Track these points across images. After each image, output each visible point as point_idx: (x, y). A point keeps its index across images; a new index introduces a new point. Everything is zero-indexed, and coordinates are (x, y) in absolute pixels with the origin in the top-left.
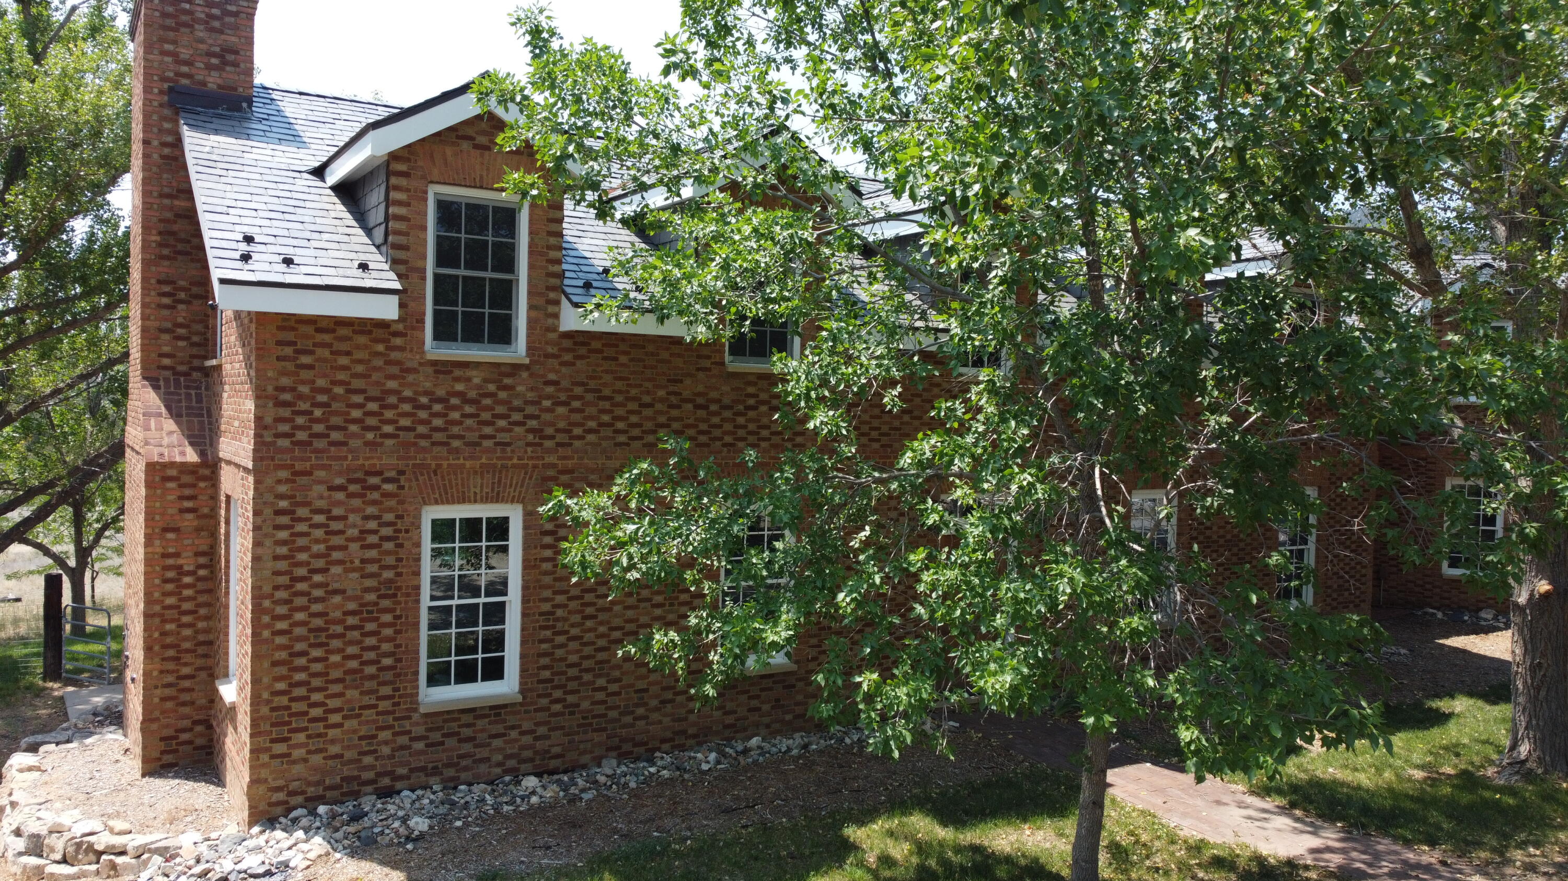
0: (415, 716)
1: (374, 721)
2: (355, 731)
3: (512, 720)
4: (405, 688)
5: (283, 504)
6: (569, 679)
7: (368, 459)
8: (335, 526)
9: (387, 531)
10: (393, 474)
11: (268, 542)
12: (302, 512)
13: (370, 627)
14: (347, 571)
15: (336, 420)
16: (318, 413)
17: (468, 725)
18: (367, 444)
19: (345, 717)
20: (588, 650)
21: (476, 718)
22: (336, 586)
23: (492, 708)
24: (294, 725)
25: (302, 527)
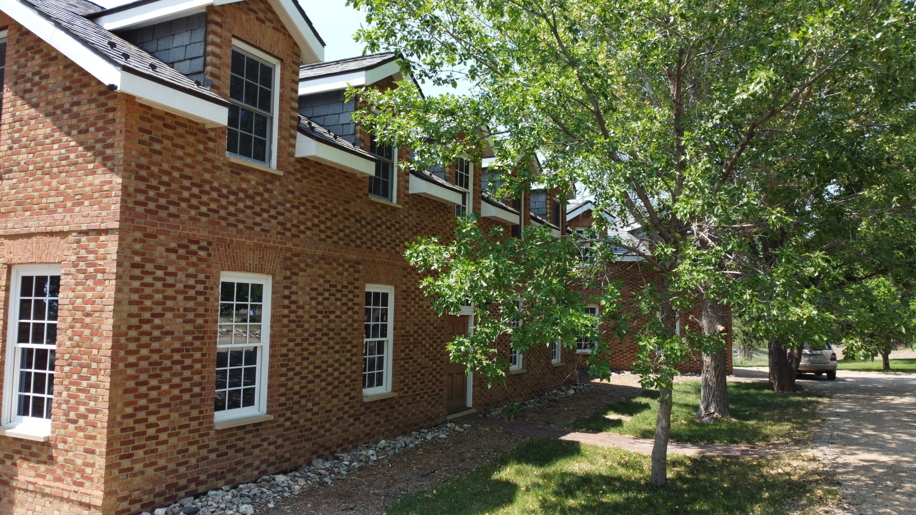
0: (212, 433)
1: (188, 438)
2: (175, 446)
3: (265, 434)
4: (207, 410)
5: (137, 259)
6: (294, 403)
7: (191, 230)
8: (170, 280)
9: (200, 287)
10: (204, 244)
11: (126, 289)
12: (149, 267)
13: (188, 362)
14: (175, 316)
15: (174, 197)
16: (163, 189)
18: (191, 218)
19: (170, 435)
20: (304, 382)
21: (246, 433)
22: (168, 328)
23: (255, 425)
24: (136, 443)
25: (148, 279)
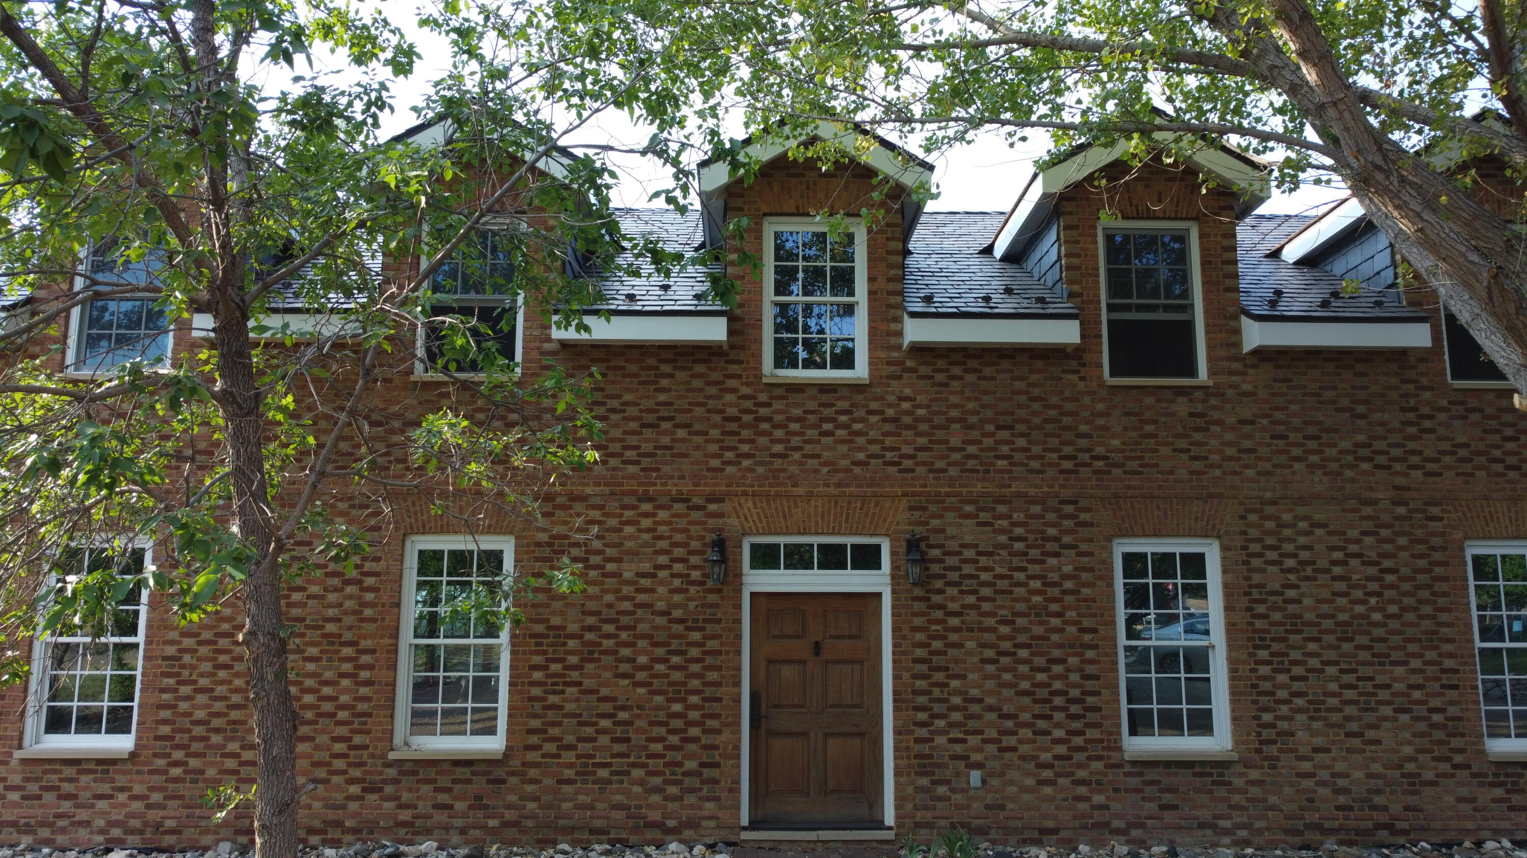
0: (14, 761)
3: (121, 780)
6: (193, 739)
17: (71, 780)
20: (218, 706)
21: (80, 772)
